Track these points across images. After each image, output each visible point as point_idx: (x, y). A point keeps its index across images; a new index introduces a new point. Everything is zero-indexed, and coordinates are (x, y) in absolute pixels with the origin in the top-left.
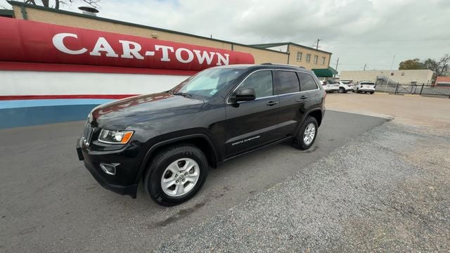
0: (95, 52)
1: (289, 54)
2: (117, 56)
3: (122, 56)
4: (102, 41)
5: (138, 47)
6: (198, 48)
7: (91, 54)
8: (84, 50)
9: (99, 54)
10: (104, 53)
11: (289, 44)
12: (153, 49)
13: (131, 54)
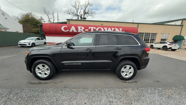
0: (71, 31)
1: (182, 26)
2: (76, 31)
3: (78, 32)
4: (73, 27)
5: (83, 28)
6: (106, 27)
7: (70, 31)
8: (68, 30)
9: (72, 31)
10: (73, 31)
11: (183, 20)
12: (88, 29)
13: (81, 31)
